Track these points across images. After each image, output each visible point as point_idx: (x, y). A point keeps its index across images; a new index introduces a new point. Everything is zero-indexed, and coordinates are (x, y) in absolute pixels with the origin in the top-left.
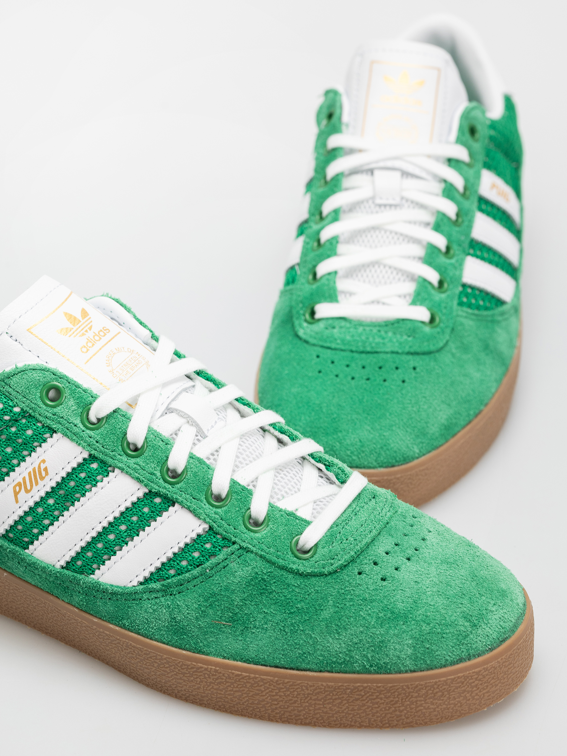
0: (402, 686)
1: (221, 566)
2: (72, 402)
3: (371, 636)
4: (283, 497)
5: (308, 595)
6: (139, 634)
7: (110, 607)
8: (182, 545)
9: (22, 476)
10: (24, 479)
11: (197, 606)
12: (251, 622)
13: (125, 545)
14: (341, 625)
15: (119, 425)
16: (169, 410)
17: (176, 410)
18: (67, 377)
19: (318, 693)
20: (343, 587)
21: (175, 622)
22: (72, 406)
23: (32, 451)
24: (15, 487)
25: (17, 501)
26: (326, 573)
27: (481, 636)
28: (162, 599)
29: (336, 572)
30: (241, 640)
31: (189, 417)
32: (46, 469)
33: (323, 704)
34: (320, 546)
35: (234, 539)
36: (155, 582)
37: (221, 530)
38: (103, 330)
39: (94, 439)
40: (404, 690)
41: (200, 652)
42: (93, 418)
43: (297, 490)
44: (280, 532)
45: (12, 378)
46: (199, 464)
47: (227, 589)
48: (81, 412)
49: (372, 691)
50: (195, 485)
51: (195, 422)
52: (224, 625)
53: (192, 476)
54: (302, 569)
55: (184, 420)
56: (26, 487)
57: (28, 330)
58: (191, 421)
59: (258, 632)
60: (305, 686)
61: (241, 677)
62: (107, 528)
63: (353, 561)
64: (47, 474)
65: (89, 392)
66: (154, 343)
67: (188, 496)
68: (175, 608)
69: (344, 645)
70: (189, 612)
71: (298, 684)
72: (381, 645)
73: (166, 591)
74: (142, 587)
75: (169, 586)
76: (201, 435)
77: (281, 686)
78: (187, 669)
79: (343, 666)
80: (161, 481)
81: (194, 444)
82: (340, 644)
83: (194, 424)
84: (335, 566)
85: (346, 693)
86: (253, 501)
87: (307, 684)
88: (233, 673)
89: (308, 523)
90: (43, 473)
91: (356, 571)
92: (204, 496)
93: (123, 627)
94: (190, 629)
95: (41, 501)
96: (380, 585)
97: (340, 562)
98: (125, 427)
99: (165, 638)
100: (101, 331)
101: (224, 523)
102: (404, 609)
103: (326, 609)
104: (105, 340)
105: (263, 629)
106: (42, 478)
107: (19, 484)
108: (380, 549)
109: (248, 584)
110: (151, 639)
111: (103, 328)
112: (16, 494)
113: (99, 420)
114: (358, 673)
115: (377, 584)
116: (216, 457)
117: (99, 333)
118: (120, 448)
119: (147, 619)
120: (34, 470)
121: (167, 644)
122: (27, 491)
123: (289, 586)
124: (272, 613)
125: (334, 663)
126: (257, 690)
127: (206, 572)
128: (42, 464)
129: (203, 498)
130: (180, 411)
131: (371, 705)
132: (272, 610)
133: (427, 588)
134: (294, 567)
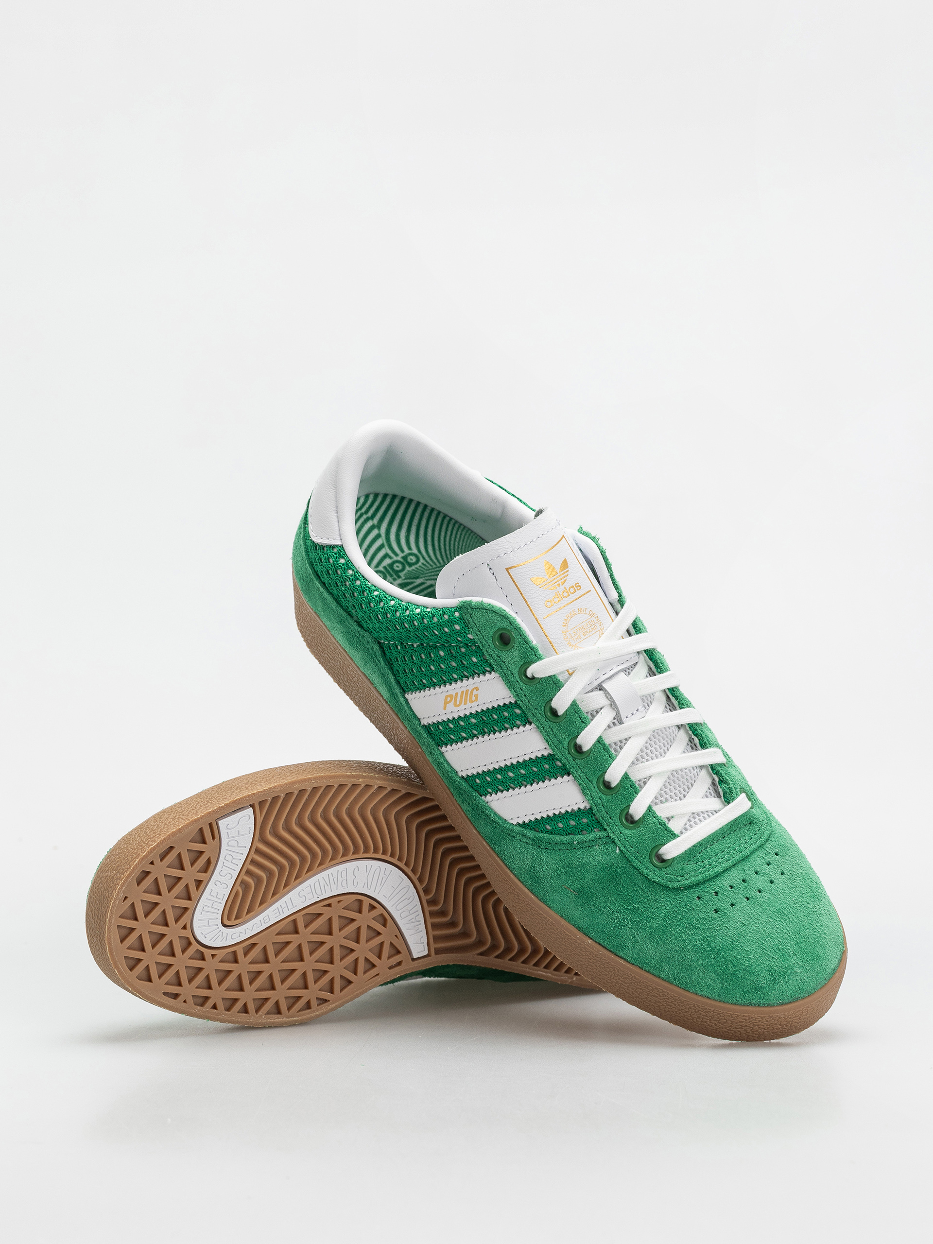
0: (694, 1004)
1: (586, 844)
2: (516, 654)
3: (683, 957)
4: (667, 800)
5: (648, 900)
6: (503, 862)
7: (488, 830)
8: (563, 811)
9: (455, 691)
10: (457, 694)
11: (555, 868)
12: (593, 901)
13: (519, 787)
14: (663, 938)
15: (548, 690)
16: (600, 688)
17: (606, 690)
18: (520, 630)
19: (626, 978)
20: (678, 905)
21: (534, 870)
22: (516, 657)
23: (471, 675)
24: (447, 697)
25: (445, 709)
26: (670, 886)
27: (777, 990)
28: (531, 847)
29: (679, 889)
30: (580, 911)
31: (614, 701)
32: (476, 696)
33: (628, 987)
34: (676, 862)
35: (606, 827)
36: (531, 829)
37: (598, 815)
38: (575, 587)
39: (523, 692)
40: (694, 1006)
41: (545, 902)
42: (529, 673)
43: (682, 796)
44: (646, 836)
45: (475, 610)
46: (603, 751)
47: (583, 866)
48: (522, 665)
49: (669, 996)
50: (592, 767)
51: (617, 708)
52: (571, 892)
53: (592, 759)
54: (651, 875)
55: (607, 702)
56: (455, 701)
57: (507, 569)
58: (613, 705)
59: (596, 911)
60: (617, 969)
61: (569, 937)
62: (509, 766)
63: (698, 884)
64: (476, 700)
65: (534, 650)
66: (618, 606)
67: (582, 775)
68: (538, 859)
69: (658, 954)
70: (548, 869)
71: (612, 965)
72: (688, 968)
73: (537, 843)
74: (519, 828)
75: (540, 840)
76: (618, 720)
77: (599, 959)
78: (531, 909)
79: (652, 969)
80: (567, 752)
81: (609, 727)
82: (656, 952)
83: (615, 709)
84: (681, 883)
85: (648, 989)
86: (636, 800)
87: (620, 969)
88: (564, 932)
89: (674, 836)
90: (474, 698)
91: (697, 895)
92: (596, 780)
93: (493, 849)
94: (543, 882)
95: (465, 717)
96: (710, 916)
97: (687, 882)
98: (553, 694)
99: (521, 877)
100: (573, 587)
101: (603, 809)
102: (721, 945)
103: (656, 919)
104: (573, 597)
105: (600, 910)
106: (472, 702)
107: (451, 696)
108: (725, 882)
109: (603, 869)
110: (511, 871)
111: (576, 584)
112: (446, 703)
113: (533, 678)
114: (663, 979)
115: (709, 914)
116: (623, 744)
117: (569, 589)
118: (543, 708)
119: (513, 856)
120: (467, 691)
121: (522, 883)
122: (455, 705)
123: (635, 885)
124: (613, 901)
125: (647, 964)
126: (579, 952)
127: (573, 843)
128: (475, 690)
129: (595, 782)
130: (608, 693)
131: (665, 1005)
132: (613, 899)
133: (750, 932)
134: (646, 871)
